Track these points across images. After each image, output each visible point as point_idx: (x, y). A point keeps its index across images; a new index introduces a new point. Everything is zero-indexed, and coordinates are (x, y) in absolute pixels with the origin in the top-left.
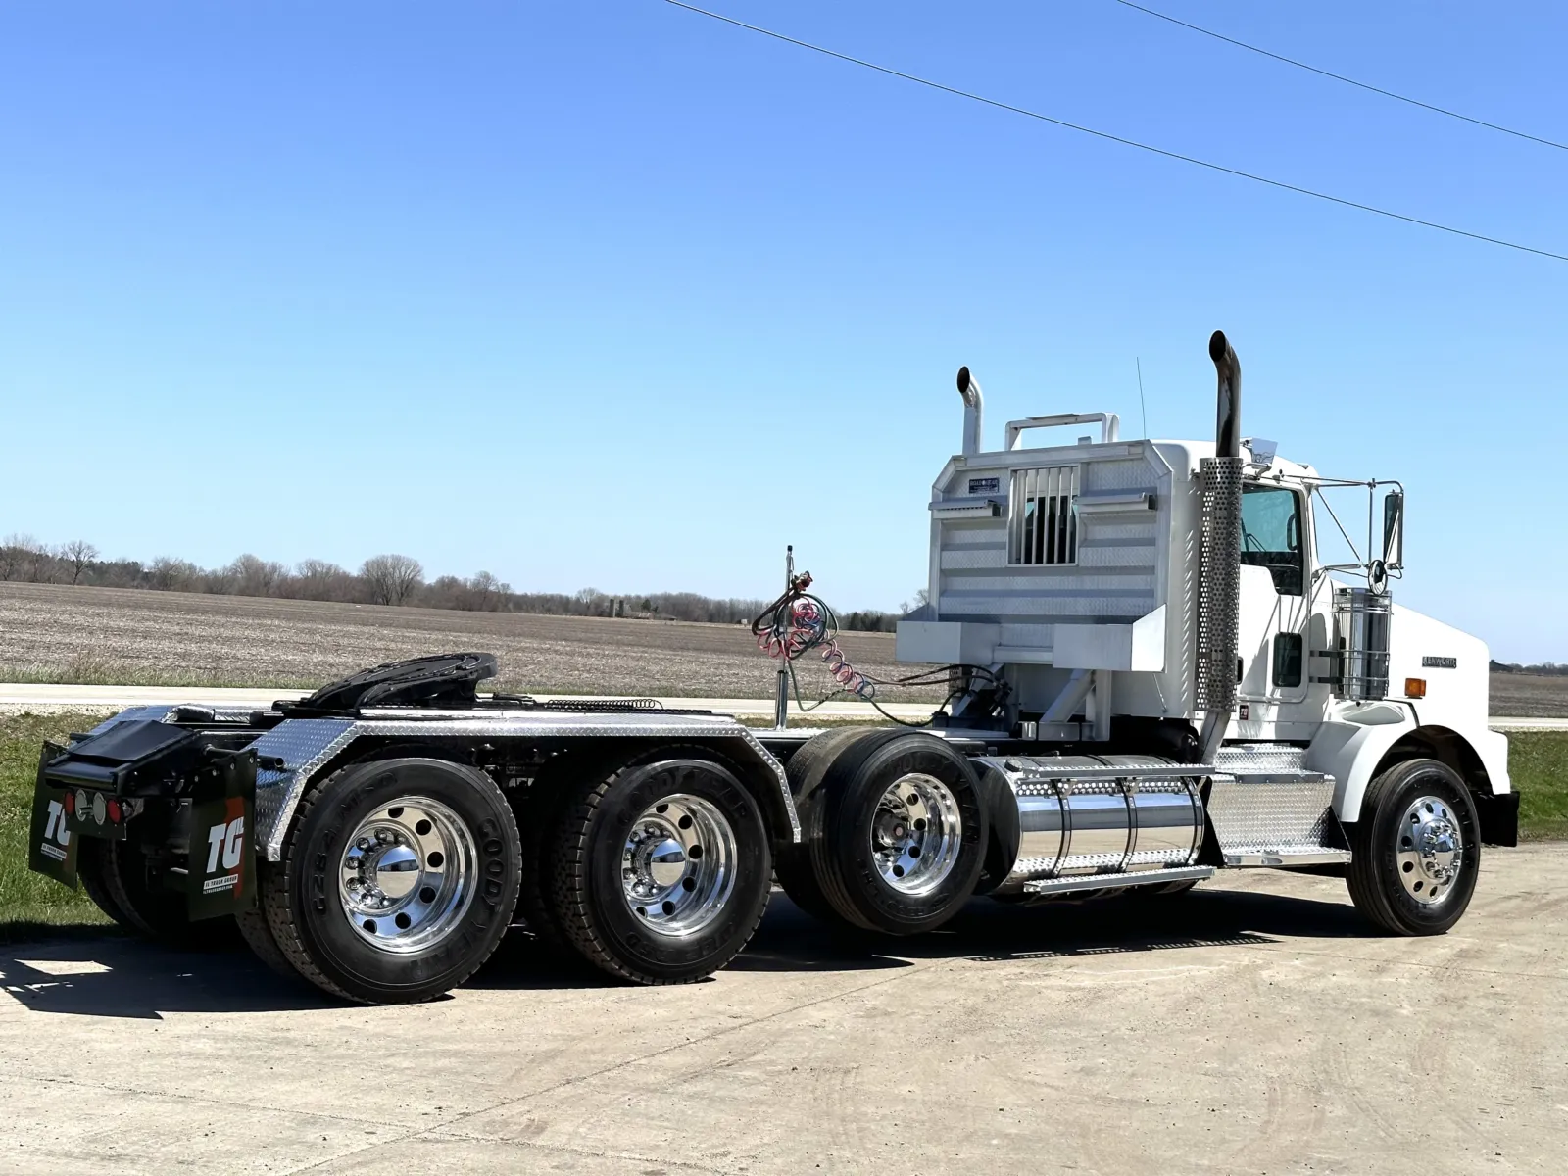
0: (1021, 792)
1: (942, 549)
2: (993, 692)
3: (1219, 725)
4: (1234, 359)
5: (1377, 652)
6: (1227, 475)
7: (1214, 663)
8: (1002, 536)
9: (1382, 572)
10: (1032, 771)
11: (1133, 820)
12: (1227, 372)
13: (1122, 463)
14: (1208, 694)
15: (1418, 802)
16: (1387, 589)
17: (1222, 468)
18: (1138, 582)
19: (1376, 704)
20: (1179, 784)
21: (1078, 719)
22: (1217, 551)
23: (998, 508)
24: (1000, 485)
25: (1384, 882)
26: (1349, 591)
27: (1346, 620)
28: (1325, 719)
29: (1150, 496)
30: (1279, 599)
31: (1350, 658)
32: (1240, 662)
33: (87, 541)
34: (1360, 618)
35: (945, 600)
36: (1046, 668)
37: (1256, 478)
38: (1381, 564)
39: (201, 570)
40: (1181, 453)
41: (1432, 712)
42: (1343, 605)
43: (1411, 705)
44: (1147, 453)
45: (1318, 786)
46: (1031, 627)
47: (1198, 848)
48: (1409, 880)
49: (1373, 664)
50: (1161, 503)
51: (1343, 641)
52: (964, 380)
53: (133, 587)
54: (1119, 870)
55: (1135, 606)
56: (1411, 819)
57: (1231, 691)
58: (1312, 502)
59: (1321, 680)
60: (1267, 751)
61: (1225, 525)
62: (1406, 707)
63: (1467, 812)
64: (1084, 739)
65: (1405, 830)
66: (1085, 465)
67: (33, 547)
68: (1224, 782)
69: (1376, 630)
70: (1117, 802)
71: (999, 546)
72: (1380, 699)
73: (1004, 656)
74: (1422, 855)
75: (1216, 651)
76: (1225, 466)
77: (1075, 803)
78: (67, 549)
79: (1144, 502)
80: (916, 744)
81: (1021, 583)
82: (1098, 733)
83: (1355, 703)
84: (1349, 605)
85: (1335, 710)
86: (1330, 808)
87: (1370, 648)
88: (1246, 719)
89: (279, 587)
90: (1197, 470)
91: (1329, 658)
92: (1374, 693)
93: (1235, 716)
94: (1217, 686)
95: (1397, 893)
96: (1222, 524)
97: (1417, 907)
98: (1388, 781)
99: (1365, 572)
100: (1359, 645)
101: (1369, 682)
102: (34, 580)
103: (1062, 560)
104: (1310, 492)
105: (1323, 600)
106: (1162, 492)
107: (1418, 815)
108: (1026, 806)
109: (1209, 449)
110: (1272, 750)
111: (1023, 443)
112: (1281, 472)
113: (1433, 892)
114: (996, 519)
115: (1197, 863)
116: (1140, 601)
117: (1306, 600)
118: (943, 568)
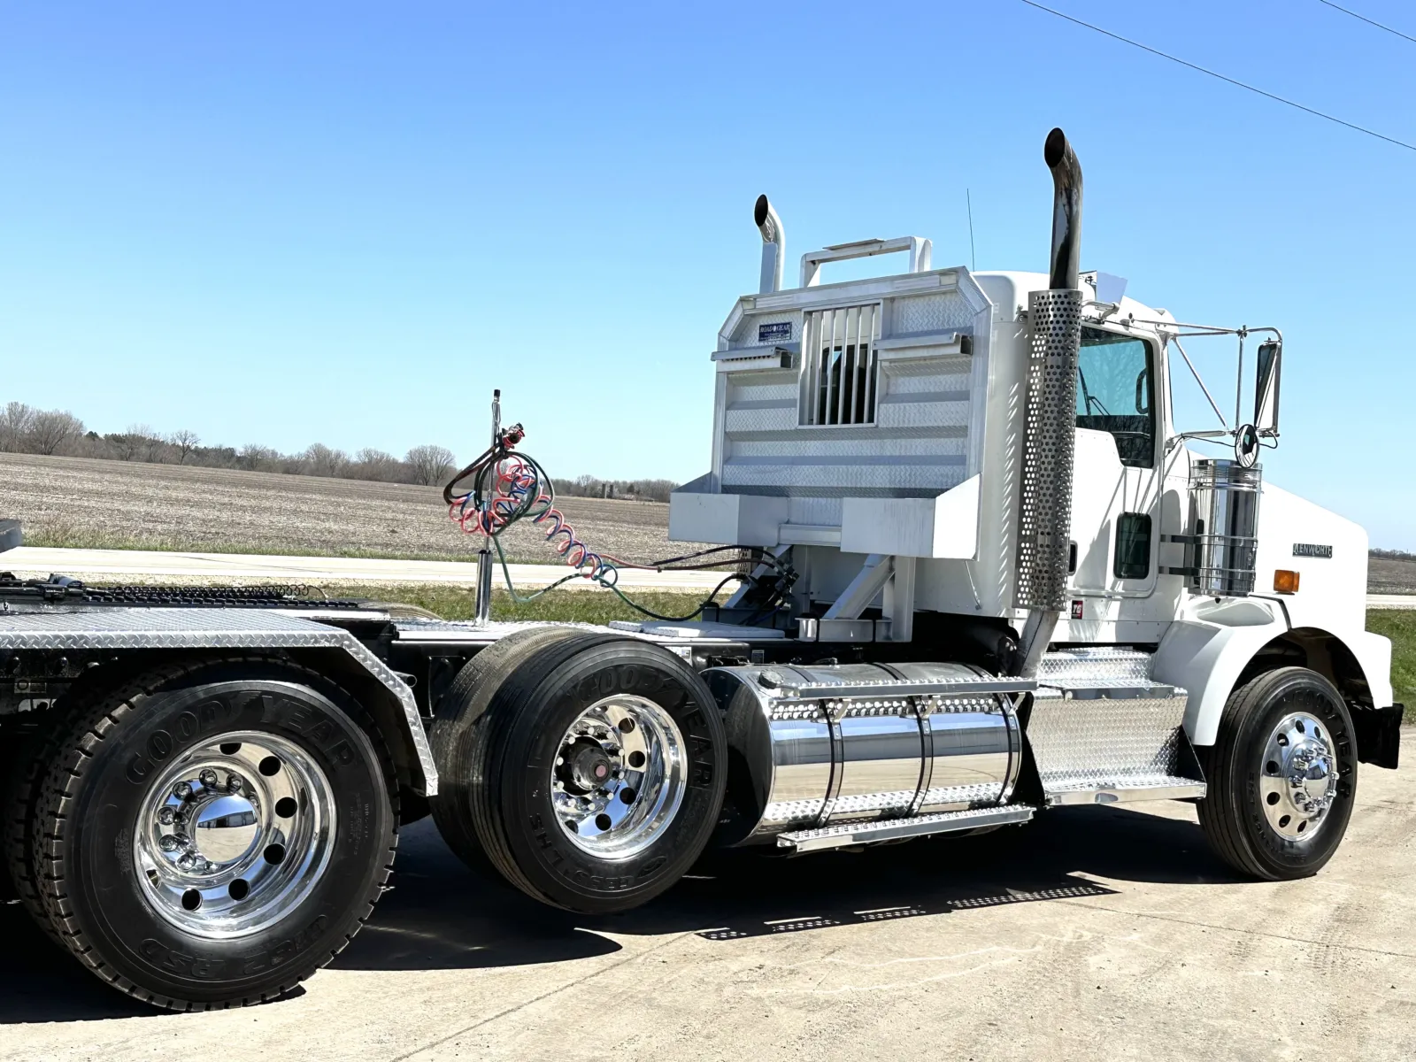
0: (775, 717)
1: (728, 408)
2: (775, 579)
3: (1045, 626)
4: (1074, 164)
5: (1243, 538)
6: (1062, 311)
7: (1039, 549)
8: (793, 391)
9: (1253, 440)
10: (792, 688)
11: (926, 747)
12: (1066, 181)
13: (933, 298)
14: (1031, 588)
15: (1286, 720)
16: (1258, 461)
17: (1056, 303)
18: (947, 446)
19: (1239, 600)
20: (991, 701)
21: (872, 614)
22: (1046, 408)
23: (788, 359)
24: (793, 330)
25: (1244, 820)
26: (1210, 463)
27: (1205, 498)
28: (1177, 618)
29: (964, 337)
30: (1125, 472)
31: (1209, 545)
32: (1074, 548)
33: (191, 430)
34: (1222, 496)
35: (729, 469)
36: (834, 551)
37: (1099, 322)
38: (1251, 431)
39: (282, 455)
40: (1007, 285)
41: (1307, 611)
42: (1202, 481)
43: (1281, 602)
44: (963, 283)
45: (1165, 702)
46: (823, 501)
47: (1013, 781)
48: (1273, 813)
49: (1237, 551)
50: (977, 348)
51: (1201, 524)
52: (761, 212)
53: (228, 467)
54: (908, 813)
55: (942, 475)
56: (1279, 739)
57: (1059, 585)
58: (1168, 357)
59: (1173, 571)
60: (1105, 657)
61: (1058, 376)
62: (1276, 605)
63: (1344, 730)
64: (877, 640)
65: (1272, 754)
66: (888, 302)
67: (149, 435)
68: (1048, 698)
69: (1241, 511)
70: (908, 725)
71: (788, 404)
72: (1245, 596)
73: (792, 536)
74: (1290, 784)
75: (1042, 533)
76: (1059, 301)
77: (849, 728)
78: (175, 436)
79: (956, 343)
80: (622, 655)
81: (813, 448)
82: (897, 634)
83: (1214, 598)
84: (1210, 480)
85: (1188, 607)
86: (1181, 728)
87: (1234, 533)
88: (1080, 617)
89: (341, 470)
90: (1026, 308)
91: (1183, 545)
92: (1236, 587)
93: (1065, 615)
94: (1043, 578)
95: (1260, 830)
96: (1055, 374)
97: (1283, 846)
98: (1251, 695)
99: (1231, 440)
100: (1221, 529)
101: (1232, 574)
102: (149, 460)
103: (859, 419)
104: (1165, 343)
105: (1177, 474)
106: (978, 332)
107: (1287, 736)
108: (780, 733)
109: (1041, 281)
110: (1111, 656)
111: (822, 278)
112: (1131, 316)
113: (1301, 828)
114: (785, 371)
115: (1012, 801)
116: (947, 470)
117: (1157, 474)
118: (727, 430)
